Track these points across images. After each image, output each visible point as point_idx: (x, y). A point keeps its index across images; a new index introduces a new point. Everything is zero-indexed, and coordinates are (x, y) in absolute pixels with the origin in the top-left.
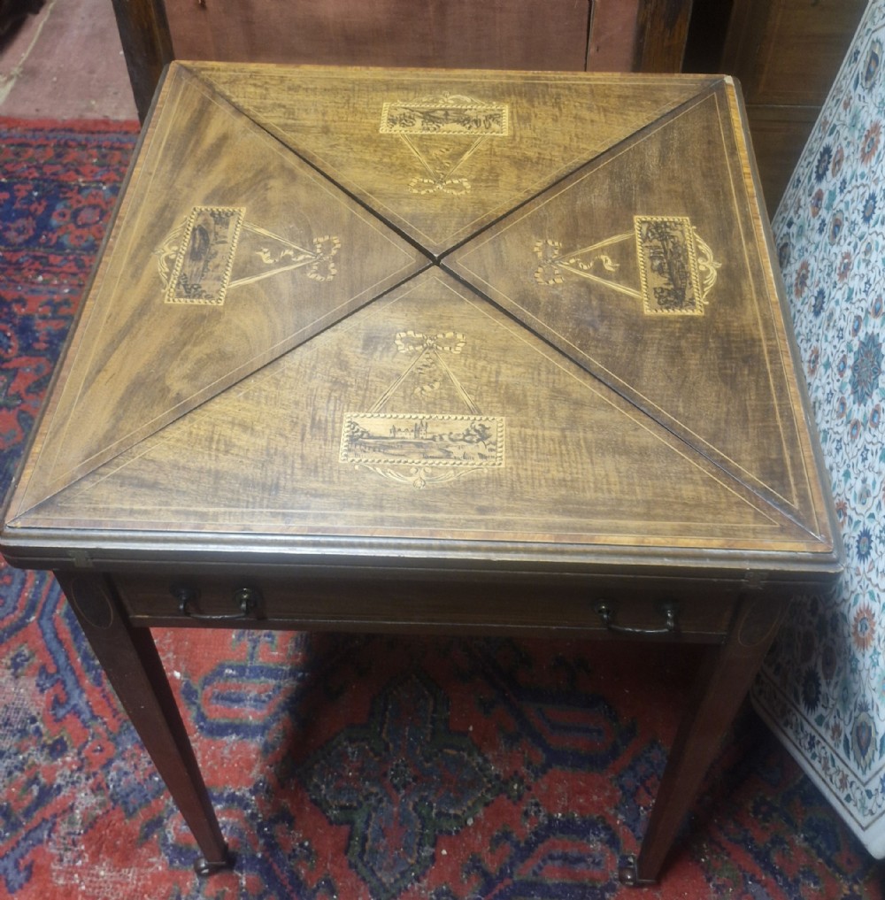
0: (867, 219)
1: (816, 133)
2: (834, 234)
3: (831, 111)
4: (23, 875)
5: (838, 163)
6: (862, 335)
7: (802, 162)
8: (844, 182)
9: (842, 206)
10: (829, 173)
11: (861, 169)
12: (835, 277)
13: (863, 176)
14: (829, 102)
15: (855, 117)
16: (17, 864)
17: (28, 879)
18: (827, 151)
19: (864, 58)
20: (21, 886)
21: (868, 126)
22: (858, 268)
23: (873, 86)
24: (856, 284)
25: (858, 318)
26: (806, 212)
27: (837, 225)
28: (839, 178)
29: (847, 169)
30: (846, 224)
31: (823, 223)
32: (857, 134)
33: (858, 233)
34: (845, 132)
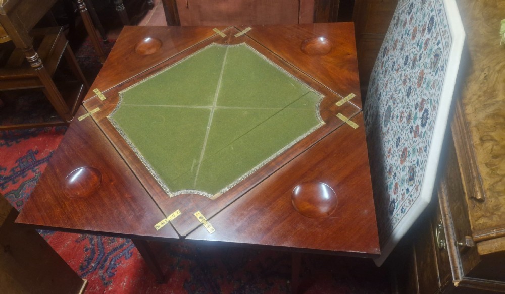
0: (392, 69)
1: (384, 43)
2: (385, 74)
3: (388, 36)
4: (130, 255)
5: (388, 51)
6: (388, 105)
7: (380, 52)
9: (387, 66)
10: (386, 55)
11: (393, 53)
12: (384, 88)
13: (393, 56)
15: (393, 37)
16: (128, 252)
17: (131, 256)
18: (386, 48)
19: (396, 18)
20: (129, 258)
21: (395, 40)
22: (389, 85)
23: (398, 27)
24: (388, 90)
25: (388, 100)
26: (380, 68)
28: (388, 57)
29: (390, 53)
30: (388, 71)
31: (383, 71)
32: (393, 42)
33: (390, 74)
34: (390, 42)
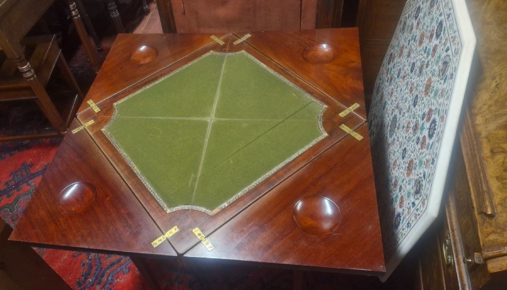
0: (398, 77)
1: (389, 49)
2: (390, 82)
3: (394, 42)
4: (127, 270)
5: (394, 58)
6: (393, 115)
8: (394, 65)
9: (393, 73)
10: (391, 62)
11: (399, 60)
12: (389, 96)
13: (399, 62)
14: (393, 38)
15: (399, 43)
16: (126, 267)
17: (129, 271)
18: (391, 54)
19: (403, 23)
20: (127, 273)
21: (401, 46)
22: (395, 94)
23: (404, 32)
24: (394, 98)
25: (393, 110)
26: (385, 75)
27: (391, 79)
28: (393, 63)
29: (395, 60)
31: (388, 79)
32: (399, 48)
33: (396, 82)
34: (396, 48)
